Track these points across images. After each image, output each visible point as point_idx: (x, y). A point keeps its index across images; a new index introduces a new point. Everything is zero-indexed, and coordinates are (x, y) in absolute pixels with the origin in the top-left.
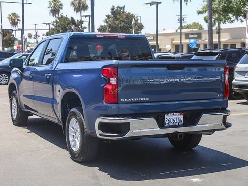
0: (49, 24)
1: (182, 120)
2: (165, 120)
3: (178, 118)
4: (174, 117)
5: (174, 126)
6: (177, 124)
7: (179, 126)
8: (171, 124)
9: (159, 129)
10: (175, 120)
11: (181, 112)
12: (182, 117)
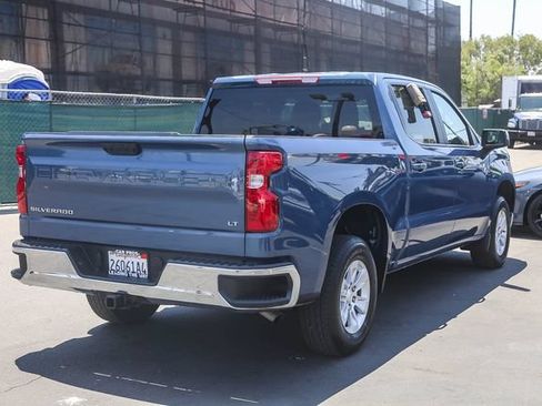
1: (146, 268)
2: (110, 263)
3: (136, 262)
4: (128, 259)
5: (129, 279)
6: (135, 275)
8: (123, 274)
9: (77, 277)
10: (130, 265)
11: (142, 251)
12: (145, 261)
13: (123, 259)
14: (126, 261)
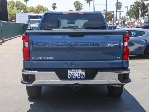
0: (127, 7)
1: (84, 74)
2: (69, 74)
3: (80, 73)
5: (77, 79)
6: (80, 77)
7: (81, 79)
8: (74, 78)
9: (60, 80)
10: (77, 74)
11: (83, 69)
12: (84, 72)
13: (75, 72)
14: (76, 73)
